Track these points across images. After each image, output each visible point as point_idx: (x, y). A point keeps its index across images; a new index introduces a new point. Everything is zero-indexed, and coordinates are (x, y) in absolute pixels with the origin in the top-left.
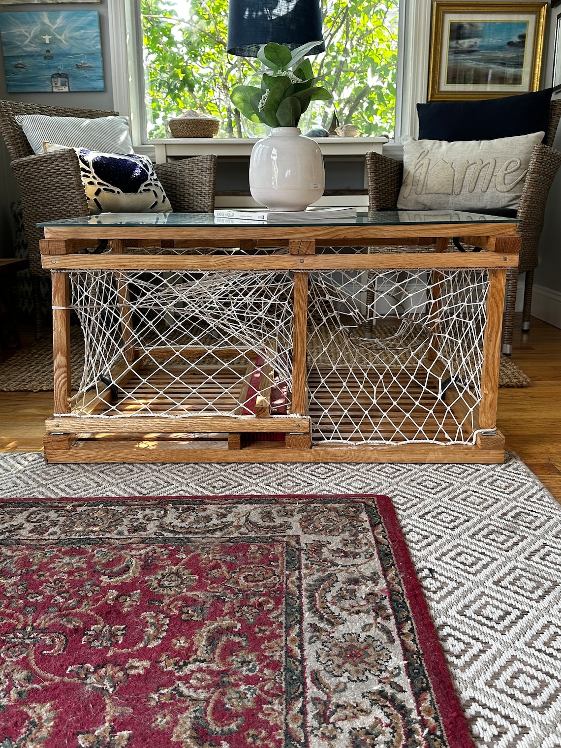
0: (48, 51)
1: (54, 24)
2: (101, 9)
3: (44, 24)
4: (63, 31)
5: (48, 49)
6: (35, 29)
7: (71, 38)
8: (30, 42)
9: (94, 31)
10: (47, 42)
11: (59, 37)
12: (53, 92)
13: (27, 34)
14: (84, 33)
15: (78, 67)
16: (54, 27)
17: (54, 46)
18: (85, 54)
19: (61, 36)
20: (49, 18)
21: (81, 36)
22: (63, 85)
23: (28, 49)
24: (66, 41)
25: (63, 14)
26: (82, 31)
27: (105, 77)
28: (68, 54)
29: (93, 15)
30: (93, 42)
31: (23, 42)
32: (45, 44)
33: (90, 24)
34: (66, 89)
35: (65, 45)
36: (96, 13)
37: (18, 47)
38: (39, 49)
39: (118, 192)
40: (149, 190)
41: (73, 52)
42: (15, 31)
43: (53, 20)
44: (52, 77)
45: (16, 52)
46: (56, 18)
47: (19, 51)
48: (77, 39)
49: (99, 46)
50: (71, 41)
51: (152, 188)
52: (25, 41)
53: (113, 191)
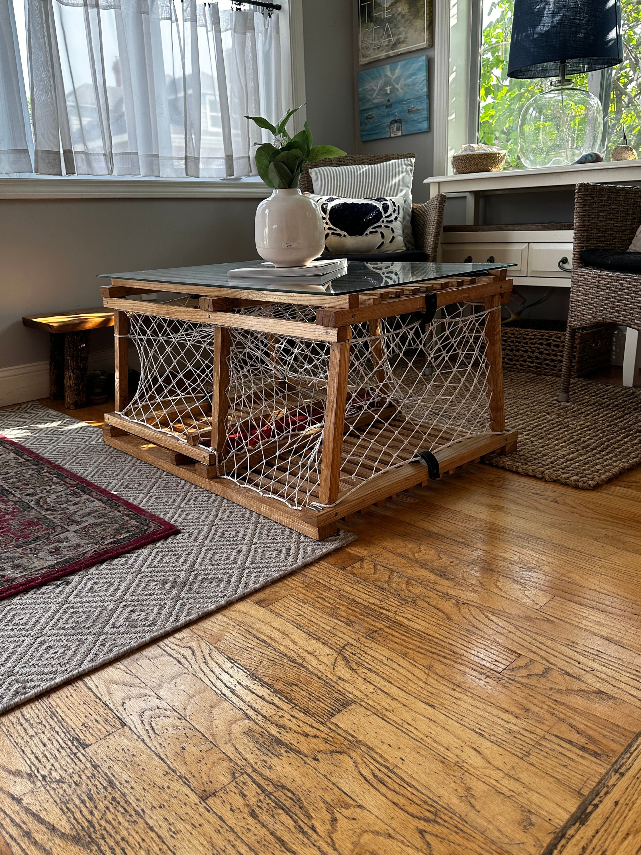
0: (389, 100)
1: (393, 75)
2: (429, 53)
3: (387, 76)
4: (400, 80)
5: (388, 98)
6: (381, 82)
7: (405, 85)
8: (377, 95)
9: (422, 76)
10: (389, 92)
11: (397, 86)
12: (390, 137)
13: (375, 88)
14: (415, 79)
15: (409, 111)
16: (394, 77)
17: (393, 95)
18: (414, 99)
19: (398, 85)
20: (391, 70)
21: (413, 82)
22: (398, 130)
23: (376, 101)
24: (401, 89)
25: (401, 64)
26: (414, 77)
27: (430, 118)
28: (403, 101)
29: (422, 60)
30: (421, 86)
31: (372, 95)
32: (387, 94)
33: (419, 69)
34: (399, 134)
35: (400, 93)
36: (424, 58)
37: (369, 100)
38: (382, 100)
39: (345, 236)
40: (376, 232)
41: (406, 98)
42: (368, 86)
43: (393, 71)
44: (391, 123)
45: (367, 106)
46: (395, 70)
47: (370, 103)
48: (409, 86)
49: (425, 89)
50: (405, 88)
51: (379, 230)
52: (373, 95)
53: (339, 235)
